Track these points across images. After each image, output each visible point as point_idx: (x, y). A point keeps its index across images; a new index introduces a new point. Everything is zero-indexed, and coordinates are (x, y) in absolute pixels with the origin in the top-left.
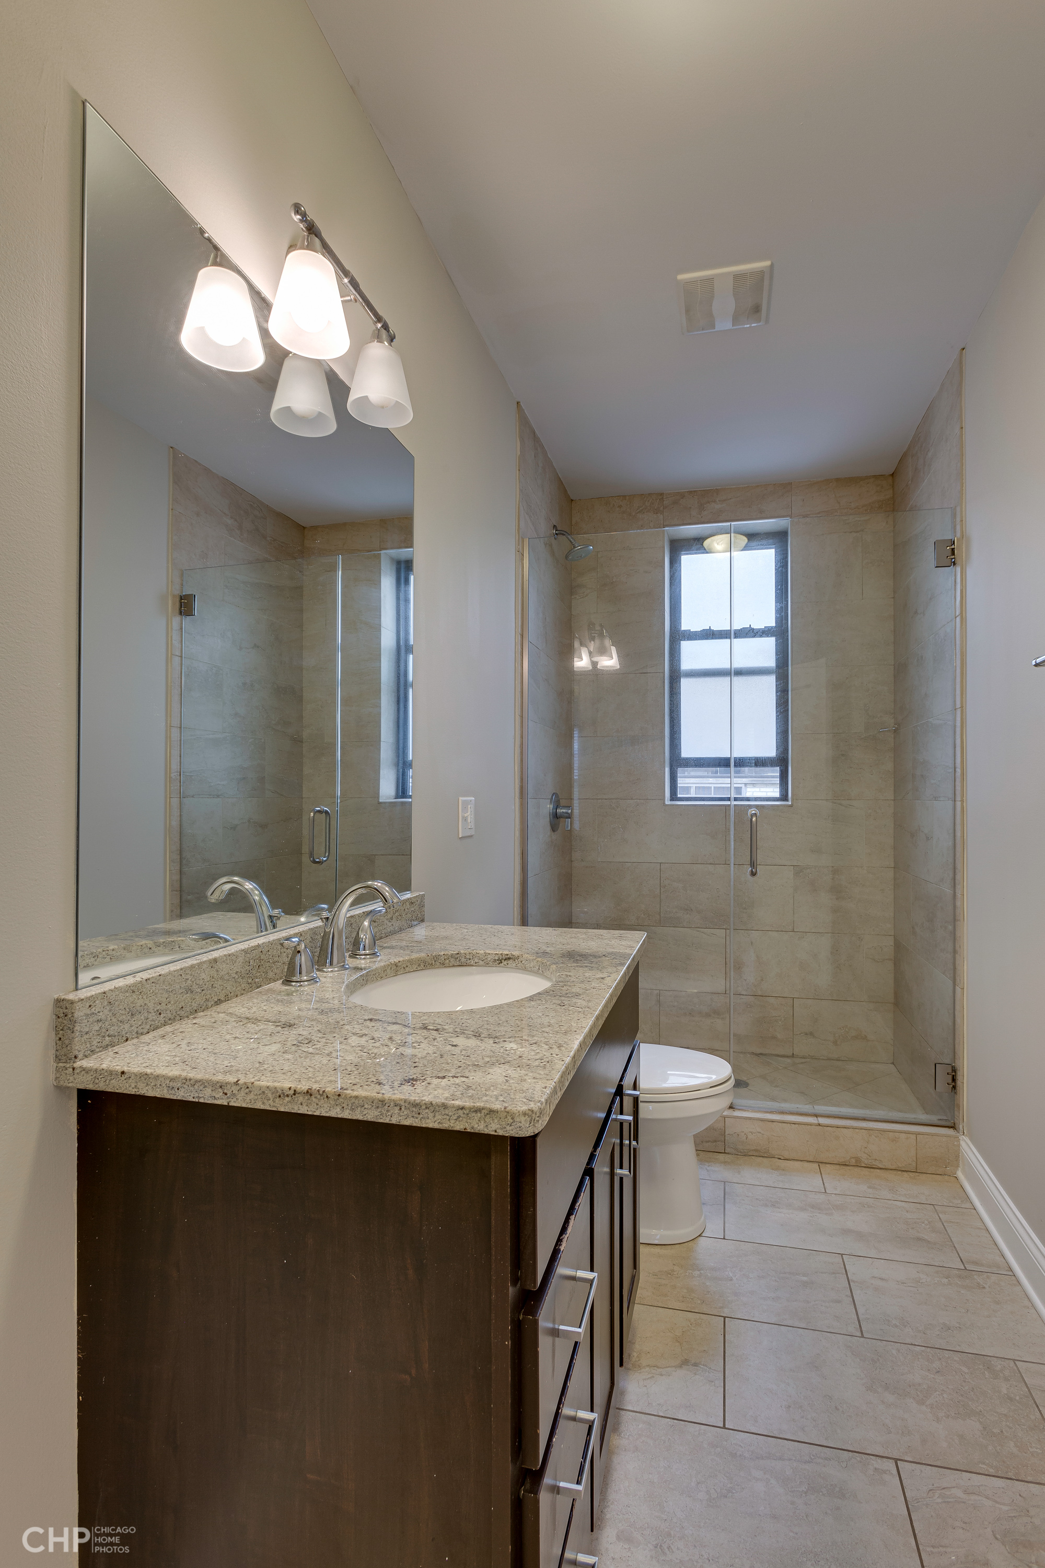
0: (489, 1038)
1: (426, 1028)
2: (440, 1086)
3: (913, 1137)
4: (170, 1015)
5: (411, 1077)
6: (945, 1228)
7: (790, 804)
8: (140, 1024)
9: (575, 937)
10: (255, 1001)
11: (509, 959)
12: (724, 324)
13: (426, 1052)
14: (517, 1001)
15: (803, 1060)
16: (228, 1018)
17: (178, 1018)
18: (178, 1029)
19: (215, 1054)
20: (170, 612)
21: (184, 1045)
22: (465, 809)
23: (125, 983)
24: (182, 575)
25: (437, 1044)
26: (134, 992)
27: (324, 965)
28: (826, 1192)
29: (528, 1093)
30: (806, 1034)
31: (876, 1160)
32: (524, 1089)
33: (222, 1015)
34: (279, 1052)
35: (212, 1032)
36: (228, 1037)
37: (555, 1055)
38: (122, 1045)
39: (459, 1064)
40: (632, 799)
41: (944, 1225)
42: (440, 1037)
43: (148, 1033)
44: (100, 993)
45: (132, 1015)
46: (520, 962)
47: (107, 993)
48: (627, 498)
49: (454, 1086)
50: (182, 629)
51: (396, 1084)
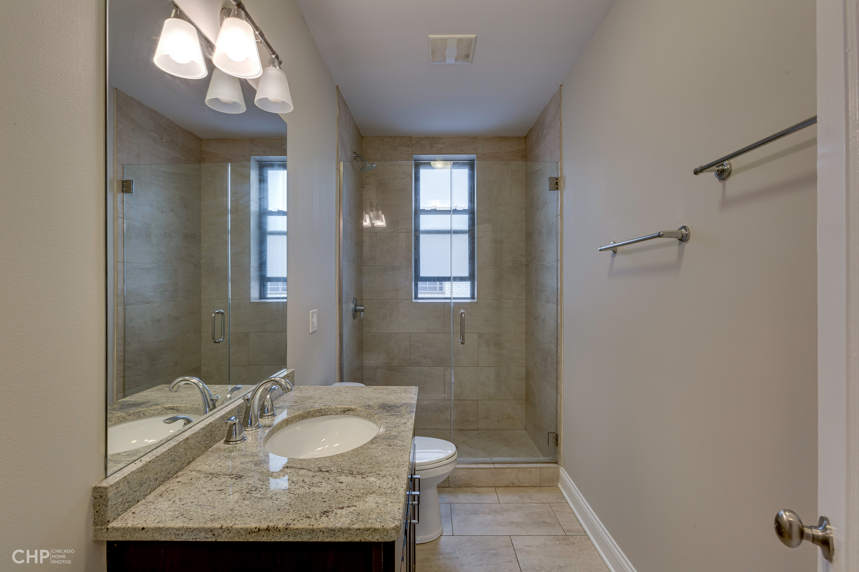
0: (359, 475)
1: (321, 471)
2: (342, 515)
3: (539, 470)
4: (162, 479)
5: (324, 510)
6: (555, 514)
7: (476, 301)
8: (145, 489)
9: (382, 393)
10: (211, 458)
11: (350, 410)
12: (450, 61)
13: (327, 489)
14: (365, 444)
15: (483, 431)
16: (199, 475)
17: (167, 479)
18: (169, 488)
19: (200, 506)
20: (115, 190)
21: (177, 501)
22: (313, 318)
23: (137, 467)
24: (123, 168)
25: (331, 482)
26: (142, 471)
27: (247, 426)
28: (499, 503)
29: (391, 514)
30: (484, 418)
31: (522, 483)
32: (389, 511)
33: (194, 473)
34: (240, 499)
35: (192, 488)
36: (204, 491)
37: (397, 484)
38: (135, 506)
39: (348, 496)
40: (395, 299)
41: (554, 513)
42: (331, 477)
43: (150, 493)
44: (122, 478)
45: (141, 485)
46: (356, 412)
47: (127, 477)
48: (393, 138)
49: (350, 514)
50: (123, 201)
51: (318, 516)
